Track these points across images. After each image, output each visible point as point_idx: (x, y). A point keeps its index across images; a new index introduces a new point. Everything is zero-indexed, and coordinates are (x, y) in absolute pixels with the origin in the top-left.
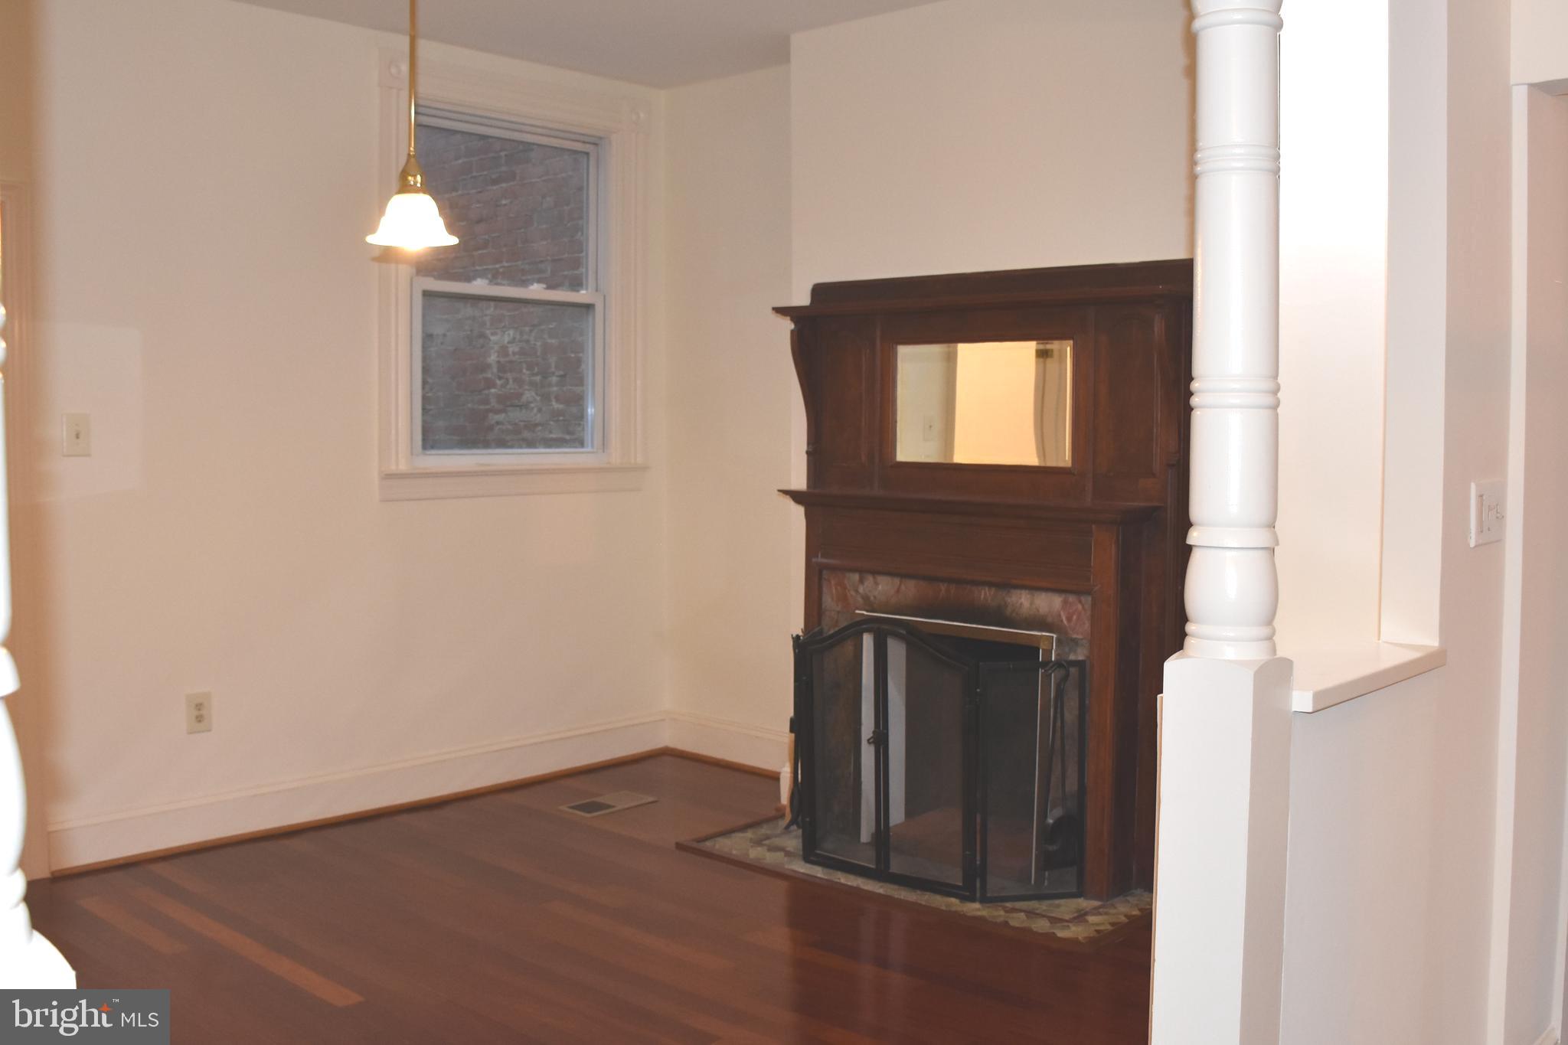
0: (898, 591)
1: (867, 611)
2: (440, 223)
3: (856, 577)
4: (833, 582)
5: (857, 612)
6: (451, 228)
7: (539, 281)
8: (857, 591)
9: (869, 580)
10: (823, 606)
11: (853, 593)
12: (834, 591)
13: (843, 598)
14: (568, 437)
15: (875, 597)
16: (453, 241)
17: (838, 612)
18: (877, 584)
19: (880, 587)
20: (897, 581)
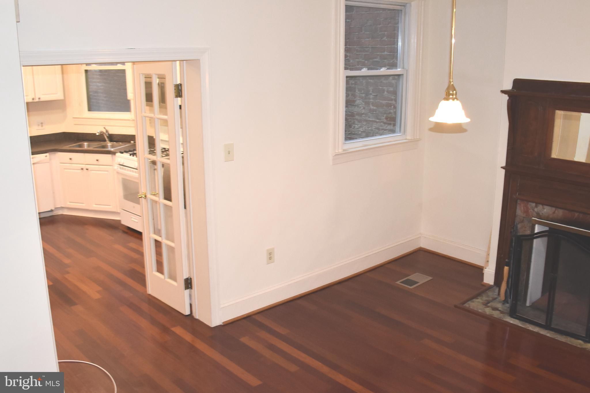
0: (554, 213)
1: (538, 219)
2: (463, 112)
3: (534, 204)
4: (522, 205)
5: (533, 218)
6: (468, 116)
7: (385, 66)
8: (534, 210)
9: (540, 207)
10: (517, 214)
11: (531, 210)
12: (522, 208)
13: (526, 212)
14: (378, 121)
15: (542, 214)
16: (468, 120)
17: (524, 217)
18: (544, 209)
19: (545, 210)
20: (554, 209)
